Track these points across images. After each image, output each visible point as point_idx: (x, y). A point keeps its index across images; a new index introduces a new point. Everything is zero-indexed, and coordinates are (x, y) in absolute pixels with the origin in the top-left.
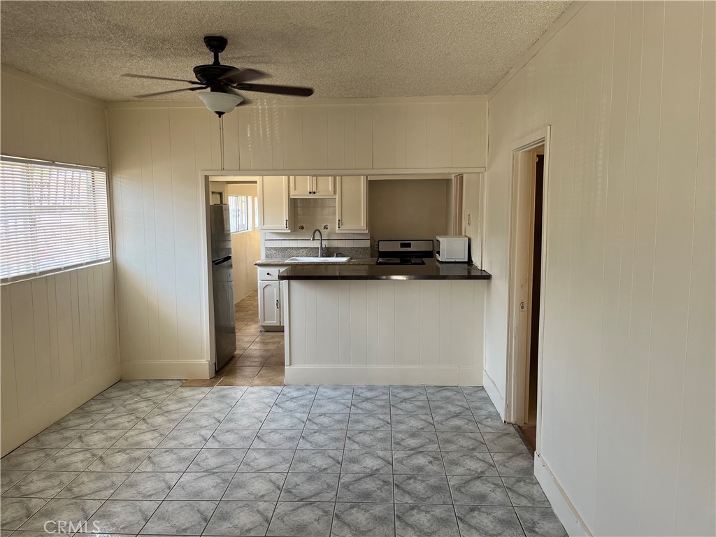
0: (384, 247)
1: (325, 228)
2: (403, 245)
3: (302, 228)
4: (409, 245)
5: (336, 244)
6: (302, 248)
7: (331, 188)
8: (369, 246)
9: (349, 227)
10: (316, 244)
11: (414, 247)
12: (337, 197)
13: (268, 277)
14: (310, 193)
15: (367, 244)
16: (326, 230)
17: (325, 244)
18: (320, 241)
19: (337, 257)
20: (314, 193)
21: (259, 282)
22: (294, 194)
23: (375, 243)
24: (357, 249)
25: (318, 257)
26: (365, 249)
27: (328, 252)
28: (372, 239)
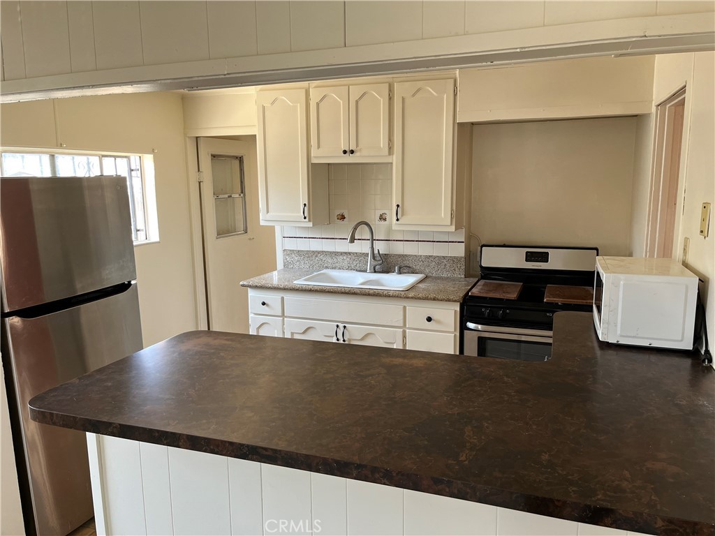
0: (493, 258)
1: (382, 218)
2: (530, 257)
3: (343, 217)
4: (544, 257)
5: (400, 249)
6: (342, 254)
7: (383, 142)
8: (463, 255)
9: (415, 220)
10: (362, 247)
11: (557, 261)
12: (395, 159)
13: (264, 309)
14: (345, 152)
15: (459, 251)
16: (383, 222)
17: (381, 247)
18: (369, 242)
19: (400, 273)
20: (352, 152)
21: (251, 315)
22: (320, 156)
23: (472, 256)
24: (440, 260)
25: (365, 271)
26: (454, 260)
27: (386, 264)
28: (470, 238)
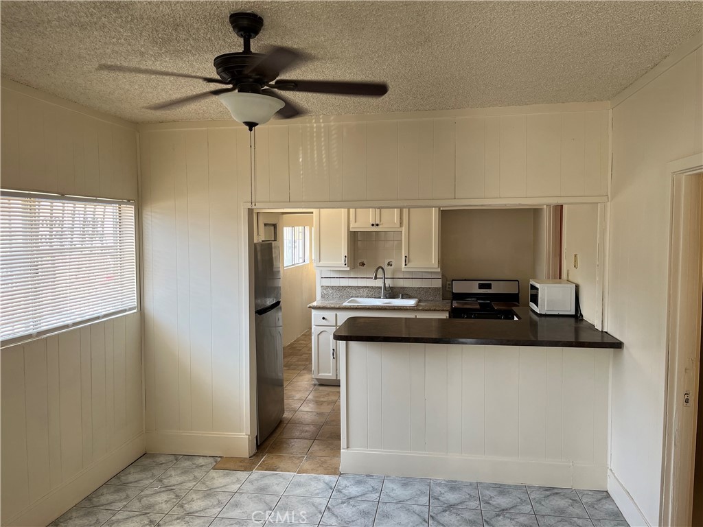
0: (458, 288)
1: (389, 264)
2: (481, 286)
3: (363, 264)
4: (489, 286)
5: (402, 283)
6: (362, 287)
7: (396, 219)
8: (441, 286)
9: (418, 264)
10: (379, 283)
11: (496, 289)
12: (404, 230)
13: (324, 322)
14: (373, 225)
15: (438, 284)
16: (390, 267)
17: (389, 283)
18: (382, 280)
19: (402, 298)
20: (377, 225)
21: (313, 327)
22: (355, 227)
23: (447, 282)
24: (426, 290)
25: (380, 298)
26: (436, 289)
27: (392, 293)
28: (444, 277)
